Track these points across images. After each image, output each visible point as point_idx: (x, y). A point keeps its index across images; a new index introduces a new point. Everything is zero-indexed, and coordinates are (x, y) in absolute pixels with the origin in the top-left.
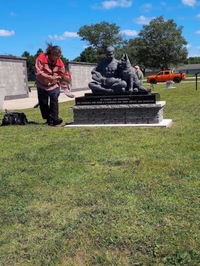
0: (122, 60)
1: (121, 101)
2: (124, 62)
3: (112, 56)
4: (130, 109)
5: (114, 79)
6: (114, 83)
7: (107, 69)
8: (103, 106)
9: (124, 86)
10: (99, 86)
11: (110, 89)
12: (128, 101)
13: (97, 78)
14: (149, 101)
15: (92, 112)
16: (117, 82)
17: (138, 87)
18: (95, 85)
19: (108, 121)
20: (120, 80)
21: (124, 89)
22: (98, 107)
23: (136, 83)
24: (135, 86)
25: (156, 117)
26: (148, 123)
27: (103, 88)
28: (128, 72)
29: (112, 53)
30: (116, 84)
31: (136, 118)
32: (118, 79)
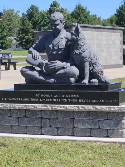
0: (72, 34)
1: (68, 98)
2: (74, 37)
3: (58, 27)
4: (79, 112)
5: (58, 63)
6: (59, 70)
7: (51, 46)
8: (39, 106)
9: (73, 76)
10: (35, 74)
11: (53, 80)
12: (77, 99)
13: (33, 61)
14: (109, 101)
15: (23, 115)
16: (63, 68)
17: (97, 77)
18: (30, 72)
19: (46, 129)
20: (69, 64)
21: (73, 80)
22: (31, 106)
23: (94, 70)
24: (93, 75)
25: (119, 127)
26: (108, 137)
27: (41, 78)
28: (80, 53)
29: (58, 22)
30: (62, 71)
31: (90, 127)
32: (65, 63)
